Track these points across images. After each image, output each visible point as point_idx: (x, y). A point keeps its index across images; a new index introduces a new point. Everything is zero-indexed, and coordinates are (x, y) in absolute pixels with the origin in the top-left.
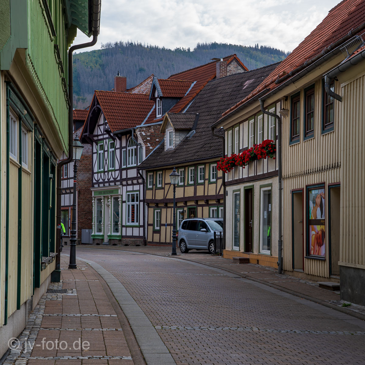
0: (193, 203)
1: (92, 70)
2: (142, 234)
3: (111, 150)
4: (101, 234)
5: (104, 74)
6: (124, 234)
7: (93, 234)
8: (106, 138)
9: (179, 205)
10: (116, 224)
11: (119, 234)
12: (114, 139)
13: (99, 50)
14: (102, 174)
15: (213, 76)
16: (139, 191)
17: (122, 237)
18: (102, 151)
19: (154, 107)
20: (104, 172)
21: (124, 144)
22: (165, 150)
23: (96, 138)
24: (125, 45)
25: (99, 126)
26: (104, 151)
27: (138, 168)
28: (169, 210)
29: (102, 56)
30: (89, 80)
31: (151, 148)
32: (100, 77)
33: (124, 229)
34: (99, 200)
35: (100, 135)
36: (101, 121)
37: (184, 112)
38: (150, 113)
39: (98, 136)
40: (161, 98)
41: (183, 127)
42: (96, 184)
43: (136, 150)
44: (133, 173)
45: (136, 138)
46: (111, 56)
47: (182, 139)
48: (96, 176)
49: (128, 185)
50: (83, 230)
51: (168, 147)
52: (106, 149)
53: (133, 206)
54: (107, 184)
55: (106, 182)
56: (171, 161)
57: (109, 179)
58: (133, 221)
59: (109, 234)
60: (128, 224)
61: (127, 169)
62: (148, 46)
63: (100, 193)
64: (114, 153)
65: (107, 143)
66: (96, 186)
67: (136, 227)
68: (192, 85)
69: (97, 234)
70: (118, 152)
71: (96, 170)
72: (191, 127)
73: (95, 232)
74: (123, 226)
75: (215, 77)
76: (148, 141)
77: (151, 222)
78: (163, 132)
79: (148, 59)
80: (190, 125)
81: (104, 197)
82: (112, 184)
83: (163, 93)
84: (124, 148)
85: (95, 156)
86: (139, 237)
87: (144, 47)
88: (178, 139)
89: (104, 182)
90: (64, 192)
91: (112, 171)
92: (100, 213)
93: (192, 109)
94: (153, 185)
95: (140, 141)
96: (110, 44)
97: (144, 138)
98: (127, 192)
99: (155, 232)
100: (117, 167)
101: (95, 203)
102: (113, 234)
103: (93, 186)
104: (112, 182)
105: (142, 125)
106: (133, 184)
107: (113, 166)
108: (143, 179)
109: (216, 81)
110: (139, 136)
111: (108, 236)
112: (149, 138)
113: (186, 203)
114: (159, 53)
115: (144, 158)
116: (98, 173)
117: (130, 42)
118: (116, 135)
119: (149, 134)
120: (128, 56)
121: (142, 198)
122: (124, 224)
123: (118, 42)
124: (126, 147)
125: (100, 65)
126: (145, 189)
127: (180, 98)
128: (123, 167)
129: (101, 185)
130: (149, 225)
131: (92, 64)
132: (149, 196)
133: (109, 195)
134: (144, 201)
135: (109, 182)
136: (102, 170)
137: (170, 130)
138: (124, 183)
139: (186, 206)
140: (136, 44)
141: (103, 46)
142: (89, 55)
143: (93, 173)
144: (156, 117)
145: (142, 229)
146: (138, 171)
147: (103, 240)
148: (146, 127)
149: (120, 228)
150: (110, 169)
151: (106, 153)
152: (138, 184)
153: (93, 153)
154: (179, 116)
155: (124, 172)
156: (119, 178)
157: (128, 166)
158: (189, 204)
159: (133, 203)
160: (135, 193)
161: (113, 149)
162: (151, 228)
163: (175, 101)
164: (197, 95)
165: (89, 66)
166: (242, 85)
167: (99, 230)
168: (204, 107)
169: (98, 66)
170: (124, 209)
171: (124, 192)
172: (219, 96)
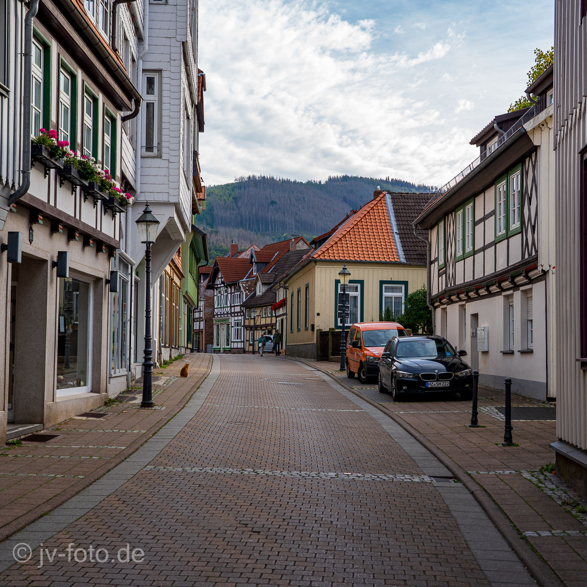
0: (270, 328)
1: (225, 203)
2: (242, 347)
3: (225, 294)
4: (219, 347)
5: (237, 207)
6: (232, 347)
7: (214, 347)
8: (222, 287)
9: (263, 328)
10: (228, 341)
11: (229, 347)
12: (227, 288)
13: (232, 184)
14: (220, 309)
15: (288, 250)
16: (241, 320)
17: (232, 348)
18: (220, 295)
19: (252, 269)
20: (221, 308)
21: (233, 291)
22: (257, 295)
23: (216, 286)
24: (258, 179)
25: (218, 278)
26: (221, 295)
27: (241, 306)
28: (258, 331)
29: (236, 189)
30: (222, 212)
31: (249, 294)
32: (233, 209)
33: (232, 343)
34: (218, 325)
35: (219, 284)
36: (220, 276)
37: (269, 272)
38: (250, 271)
39: (217, 285)
40: (256, 263)
41: (267, 282)
42: (216, 315)
43: (240, 294)
44: (238, 309)
45: (240, 288)
46: (244, 189)
47: (266, 289)
48: (216, 310)
49: (235, 316)
50: (208, 345)
51: (258, 293)
52: (222, 293)
53: (238, 329)
54: (222, 316)
55: (222, 314)
56: (259, 302)
57: (224, 313)
58: (238, 339)
59: (224, 347)
60: (235, 341)
61: (234, 306)
62: (280, 179)
63: (218, 321)
64: (227, 296)
65: (223, 289)
66: (216, 316)
67: (239, 342)
68: (276, 254)
69: (216, 347)
70: (229, 295)
71: (216, 307)
72: (272, 282)
73: (215, 346)
74: (232, 342)
75: (289, 250)
76: (247, 290)
77: (248, 339)
78: (256, 284)
79: (280, 191)
80: (271, 280)
81: (221, 324)
82: (226, 315)
83: (257, 259)
84: (233, 293)
85: (215, 297)
86: (241, 348)
87: (276, 181)
88: (264, 289)
89: (221, 314)
90: (196, 320)
91: (225, 307)
92: (218, 334)
93: (274, 270)
94: (249, 316)
95: (242, 289)
96: (243, 178)
97: (244, 288)
98: (234, 320)
99: (250, 345)
100: (229, 305)
101: (215, 327)
102: (226, 347)
103: (214, 317)
104: (225, 314)
105: (244, 280)
106: (238, 316)
107: (227, 304)
108: (244, 313)
109: (289, 253)
110: (241, 286)
111: (223, 348)
112: (247, 288)
113: (266, 327)
114: (290, 186)
115: (244, 300)
116: (217, 308)
117: (263, 175)
118: (229, 285)
119: (247, 285)
120: (260, 189)
121: (243, 325)
122: (232, 341)
123: (251, 176)
124: (234, 293)
125: (233, 198)
126: (245, 319)
127: (268, 263)
128: (232, 305)
129: (219, 316)
130: (247, 341)
131: (225, 197)
132: (247, 323)
133: (224, 322)
134: (244, 326)
135: (224, 314)
136: (220, 306)
137: (259, 284)
138: (233, 315)
139: (267, 329)
140: (269, 177)
141: (236, 180)
142: (223, 188)
143: (214, 309)
144: (253, 274)
145: (243, 343)
146: (241, 307)
147: (220, 351)
148: (245, 281)
149: (230, 343)
150: (225, 306)
151: (222, 296)
152: (241, 315)
153: (214, 296)
154: (265, 275)
155: (233, 308)
156: (229, 312)
157: (235, 305)
158: (268, 328)
159: (238, 327)
160: (239, 321)
161: (227, 294)
162: (248, 342)
163: (265, 264)
164: (278, 261)
165: (222, 199)
166: (301, 258)
167: (218, 345)
168: (281, 269)
169: (231, 199)
170: (233, 331)
171: (232, 320)
172: (289, 263)
